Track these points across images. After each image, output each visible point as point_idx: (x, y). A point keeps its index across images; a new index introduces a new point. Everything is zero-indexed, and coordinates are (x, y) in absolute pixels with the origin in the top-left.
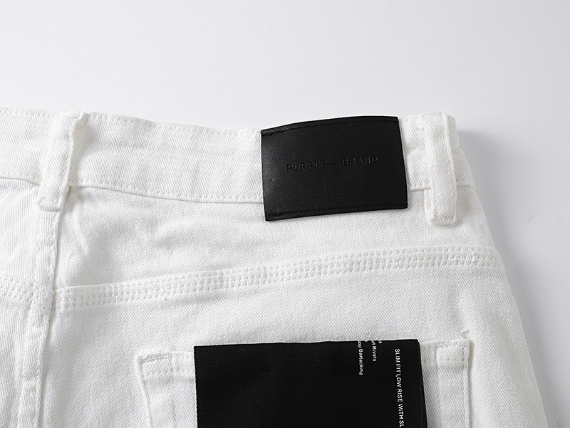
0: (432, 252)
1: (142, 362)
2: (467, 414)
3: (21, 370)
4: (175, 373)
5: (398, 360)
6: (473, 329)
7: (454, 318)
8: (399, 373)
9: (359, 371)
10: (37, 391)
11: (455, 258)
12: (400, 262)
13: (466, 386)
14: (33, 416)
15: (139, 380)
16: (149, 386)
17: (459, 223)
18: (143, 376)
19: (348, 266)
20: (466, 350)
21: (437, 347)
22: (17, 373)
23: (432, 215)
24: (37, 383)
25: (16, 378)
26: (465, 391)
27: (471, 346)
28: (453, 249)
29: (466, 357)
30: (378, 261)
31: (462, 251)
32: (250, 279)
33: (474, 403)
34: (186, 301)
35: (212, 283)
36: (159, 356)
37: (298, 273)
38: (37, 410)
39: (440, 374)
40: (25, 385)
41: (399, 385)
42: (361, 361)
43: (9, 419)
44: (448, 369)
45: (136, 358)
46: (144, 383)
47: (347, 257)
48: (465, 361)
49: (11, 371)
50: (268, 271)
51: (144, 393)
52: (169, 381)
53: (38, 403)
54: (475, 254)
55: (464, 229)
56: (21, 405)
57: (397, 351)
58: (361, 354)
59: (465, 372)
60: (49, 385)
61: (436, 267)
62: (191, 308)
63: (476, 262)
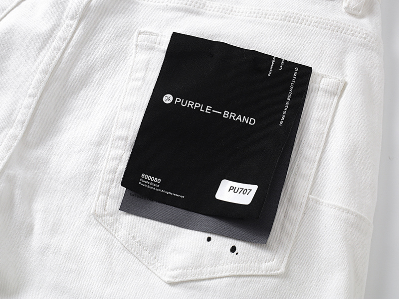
0: (339, 24)
1: (140, 33)
2: (329, 122)
3: (69, 13)
4: (156, 46)
5: (295, 74)
6: (350, 75)
7: (340, 66)
8: (293, 82)
9: (269, 73)
10: (73, 27)
11: (353, 32)
12: (317, 24)
13: (334, 106)
14: (65, 39)
15: (135, 43)
16: (139, 48)
17: (362, 17)
18: (137, 42)
19: (283, 17)
20: (341, 85)
21: (323, 77)
22: (65, 14)
23: (347, 4)
24: (74, 23)
25: (64, 17)
26: (333, 109)
27: (345, 84)
28: (353, 26)
29: (340, 89)
30: (303, 20)
31: (358, 29)
32: (221, 10)
33: (336, 118)
34: (179, 9)
35: (198, 5)
36: (151, 33)
37: (252, 14)
38: (69, 37)
39: (320, 93)
40: (68, 22)
41: (291, 90)
42: (272, 67)
43: (51, 36)
44: (326, 91)
45: (137, 30)
46: (137, 46)
47: (284, 12)
48: (339, 91)
49: (63, 12)
50: (234, 9)
51: (134, 51)
52: (152, 49)
53: (71, 34)
54: (366, 34)
55: (365, 21)
56: (61, 32)
57: (297, 69)
58: (273, 63)
59: (336, 98)
60: (81, 26)
61: (338, 33)
62: (181, 14)
63: (365, 38)
